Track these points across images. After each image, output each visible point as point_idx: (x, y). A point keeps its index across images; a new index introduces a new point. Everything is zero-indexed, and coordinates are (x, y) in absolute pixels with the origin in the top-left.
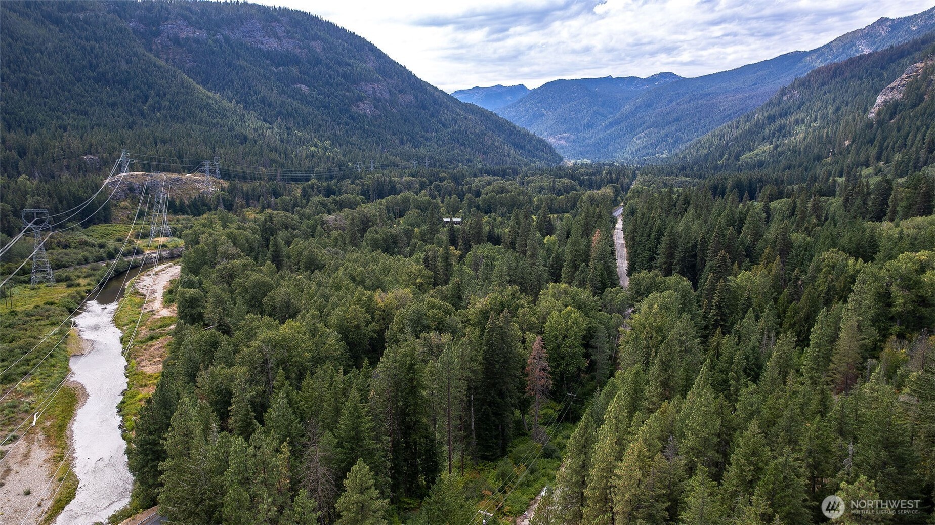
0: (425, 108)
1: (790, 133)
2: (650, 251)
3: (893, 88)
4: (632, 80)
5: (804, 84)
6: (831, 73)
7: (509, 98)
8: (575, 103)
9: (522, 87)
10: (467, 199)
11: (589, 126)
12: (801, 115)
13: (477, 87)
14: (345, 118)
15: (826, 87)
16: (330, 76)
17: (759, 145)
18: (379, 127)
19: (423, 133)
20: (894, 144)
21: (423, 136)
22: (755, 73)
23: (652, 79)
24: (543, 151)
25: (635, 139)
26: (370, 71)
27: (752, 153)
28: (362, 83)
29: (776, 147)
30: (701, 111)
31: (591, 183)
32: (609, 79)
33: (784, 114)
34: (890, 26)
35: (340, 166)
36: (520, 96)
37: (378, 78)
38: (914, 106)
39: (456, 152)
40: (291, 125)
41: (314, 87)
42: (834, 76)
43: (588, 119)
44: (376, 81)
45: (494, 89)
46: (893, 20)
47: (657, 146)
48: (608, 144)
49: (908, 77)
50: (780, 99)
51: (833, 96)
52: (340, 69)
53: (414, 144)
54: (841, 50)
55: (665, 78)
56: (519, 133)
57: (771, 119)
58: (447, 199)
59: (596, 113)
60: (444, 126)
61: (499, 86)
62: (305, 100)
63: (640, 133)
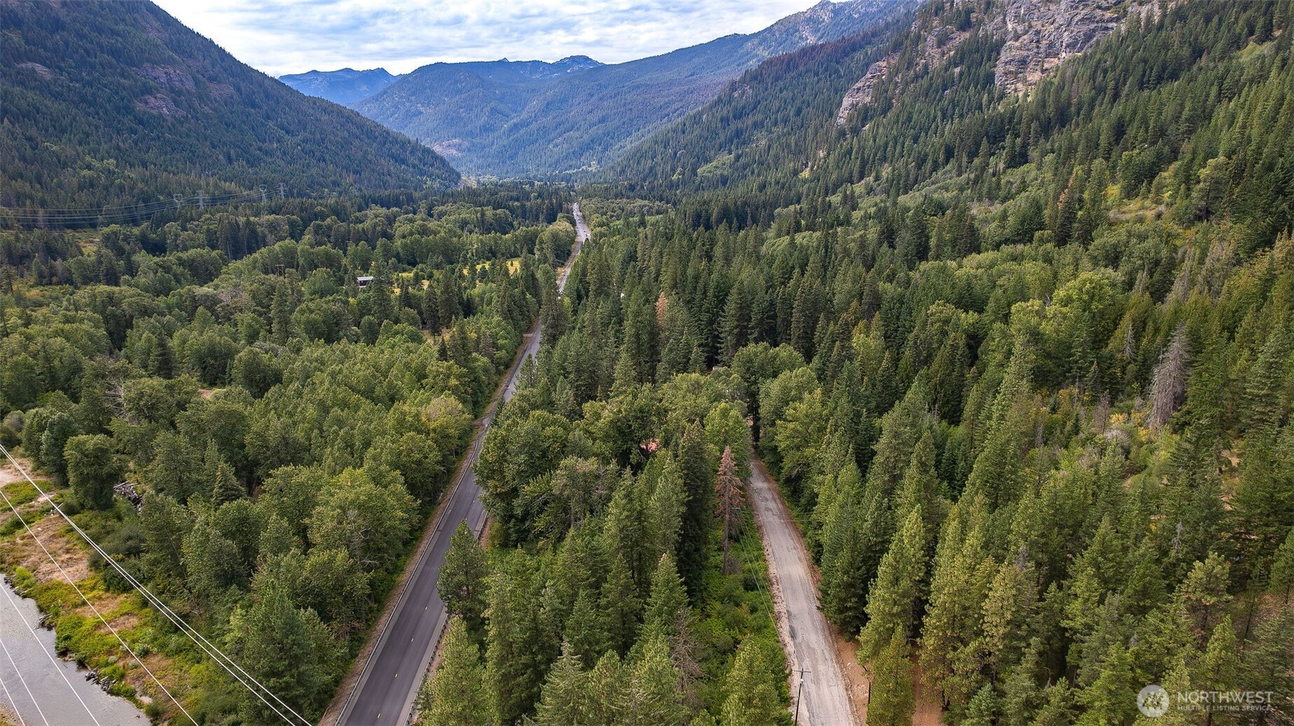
0: (254, 106)
1: (749, 139)
2: (708, 312)
3: (859, 89)
4: (537, 64)
5: (754, 77)
6: (784, 66)
7: (364, 88)
8: (463, 96)
9: (382, 72)
10: (381, 246)
11: (486, 129)
12: (759, 117)
13: (314, 72)
14: (128, 121)
15: (781, 83)
16: (87, 51)
17: (716, 154)
18: (187, 135)
19: (260, 144)
20: (875, 155)
21: (260, 149)
22: (690, 60)
23: (562, 65)
24: (432, 165)
25: (551, 146)
26: (156, 46)
27: (709, 165)
28: (146, 65)
29: (738, 158)
30: (631, 109)
31: (524, 212)
32: (503, 63)
33: (739, 115)
34: (833, 11)
35: (145, 201)
36: (381, 86)
37: (172, 57)
38: (884, 112)
39: (314, 171)
40: (33, 132)
41: (61, 70)
42: (788, 69)
43: (484, 119)
44: (170, 62)
45: (340, 74)
46: (834, 4)
47: (581, 155)
48: (516, 154)
49: (873, 77)
50: (731, 96)
51: (791, 94)
52: (104, 40)
53: (248, 162)
54: (784, 35)
55: (579, 63)
56: (395, 141)
57: (725, 121)
58: (351, 248)
59: (494, 111)
60: (288, 132)
61: (348, 70)
62: (44, 88)
63: (556, 138)
